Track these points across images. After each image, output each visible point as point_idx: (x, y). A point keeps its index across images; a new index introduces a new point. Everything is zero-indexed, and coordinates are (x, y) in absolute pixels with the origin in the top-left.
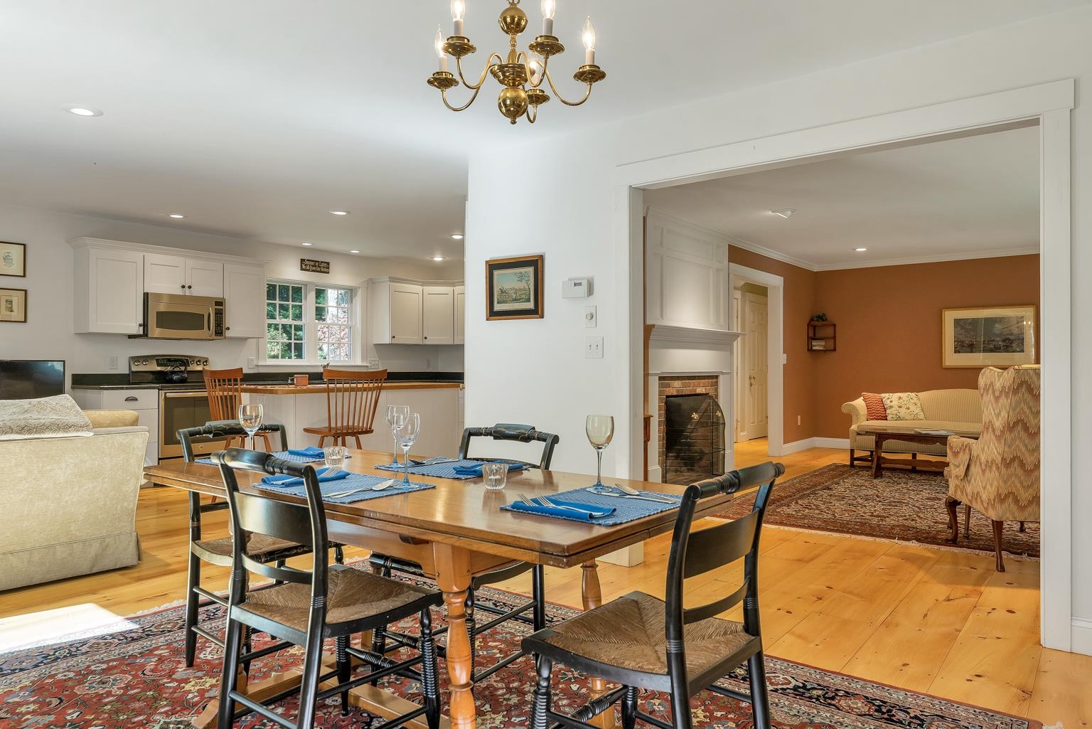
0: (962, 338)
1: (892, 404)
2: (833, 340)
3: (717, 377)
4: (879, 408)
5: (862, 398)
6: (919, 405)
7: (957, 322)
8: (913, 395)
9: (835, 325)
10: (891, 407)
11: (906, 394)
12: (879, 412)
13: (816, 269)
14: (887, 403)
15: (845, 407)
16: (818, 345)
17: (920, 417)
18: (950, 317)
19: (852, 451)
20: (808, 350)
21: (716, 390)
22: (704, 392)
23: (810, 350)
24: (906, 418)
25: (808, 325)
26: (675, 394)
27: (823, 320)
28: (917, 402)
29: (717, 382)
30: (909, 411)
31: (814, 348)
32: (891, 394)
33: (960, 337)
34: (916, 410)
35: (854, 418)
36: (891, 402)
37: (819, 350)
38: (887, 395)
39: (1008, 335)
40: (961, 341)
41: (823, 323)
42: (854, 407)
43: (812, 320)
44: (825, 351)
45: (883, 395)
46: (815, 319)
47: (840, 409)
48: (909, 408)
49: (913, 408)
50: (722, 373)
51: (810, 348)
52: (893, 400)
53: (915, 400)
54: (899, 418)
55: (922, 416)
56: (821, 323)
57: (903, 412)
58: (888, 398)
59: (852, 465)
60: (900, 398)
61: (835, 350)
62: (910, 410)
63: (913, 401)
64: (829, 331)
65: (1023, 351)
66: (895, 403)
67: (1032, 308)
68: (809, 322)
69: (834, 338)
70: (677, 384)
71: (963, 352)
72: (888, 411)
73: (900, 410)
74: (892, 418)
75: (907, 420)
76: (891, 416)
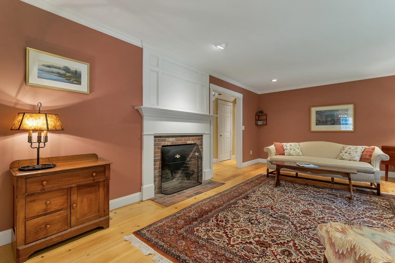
0: (319, 119)
1: (287, 148)
2: (266, 121)
3: (202, 136)
4: (281, 149)
5: (274, 145)
6: (300, 149)
8: (297, 144)
9: (266, 115)
10: (286, 149)
11: (294, 143)
12: (281, 152)
13: (259, 93)
14: (285, 147)
15: (265, 149)
16: (260, 123)
17: (300, 154)
19: (268, 170)
20: (256, 125)
21: (202, 142)
22: (192, 142)
23: (257, 125)
24: (293, 154)
25: (256, 115)
26: (169, 144)
27: (262, 113)
28: (299, 147)
29: (202, 138)
30: (295, 151)
31: (258, 124)
32: (287, 143)
34: (298, 151)
35: (269, 154)
36: (287, 147)
37: (260, 125)
40: (319, 120)
41: (262, 114)
42: (269, 149)
43: (258, 113)
44: (263, 125)
45: (283, 144)
46: (259, 112)
48: (295, 150)
49: (297, 150)
50: (204, 134)
51: (257, 124)
52: (287, 146)
53: (298, 146)
54: (290, 155)
56: (261, 114)
57: (292, 152)
58: (285, 145)
59: (268, 176)
60: (291, 145)
61: (266, 124)
63: (297, 147)
64: (264, 117)
66: (288, 148)
67: (352, 105)
68: (256, 114)
69: (266, 120)
70: (171, 139)
71: (320, 125)
72: (285, 151)
73: (291, 151)
74: (287, 154)
75: (294, 155)
76: (286, 153)
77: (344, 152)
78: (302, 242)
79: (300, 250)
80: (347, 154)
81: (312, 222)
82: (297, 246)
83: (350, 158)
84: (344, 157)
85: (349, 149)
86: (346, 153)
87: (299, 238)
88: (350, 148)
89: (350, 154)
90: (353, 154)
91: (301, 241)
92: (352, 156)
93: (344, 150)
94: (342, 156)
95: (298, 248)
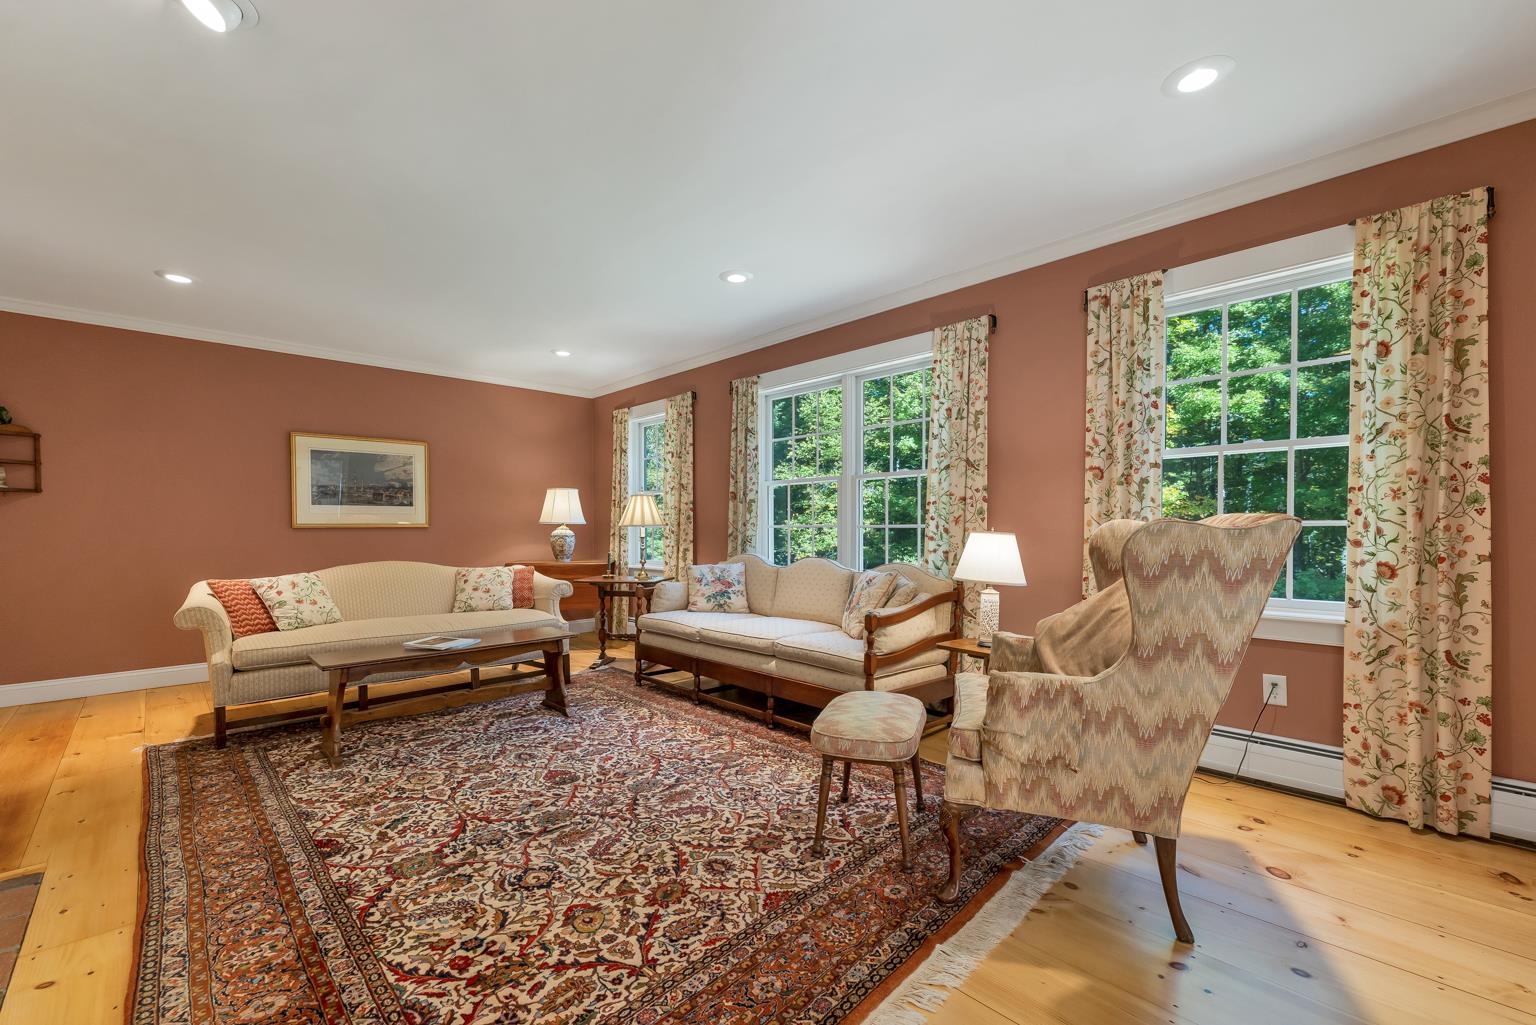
0: (324, 481)
1: (280, 598)
4: (254, 608)
5: (204, 584)
6: (328, 594)
7: (316, 455)
8: (314, 574)
10: (282, 604)
11: (300, 575)
12: (257, 618)
14: (270, 597)
15: (181, 622)
17: (335, 616)
18: (304, 445)
19: (218, 714)
24: (315, 621)
28: (323, 588)
30: (317, 607)
32: (274, 579)
33: (321, 479)
34: (327, 604)
35: (207, 637)
36: (279, 593)
38: (265, 581)
39: (392, 480)
40: (321, 486)
45: (257, 581)
47: (174, 626)
48: (315, 603)
49: (322, 601)
52: (279, 589)
53: (319, 585)
54: (302, 624)
55: (337, 615)
57: (307, 613)
58: (271, 587)
60: (294, 585)
61: (37, 489)
62: (319, 605)
63: (317, 589)
65: (411, 504)
66: (288, 595)
67: (424, 447)
71: (326, 503)
72: (275, 614)
73: (302, 607)
74: (289, 624)
75: (315, 624)
76: (286, 621)
77: (469, 588)
78: (408, 943)
79: (432, 970)
80: (480, 593)
81: (366, 868)
82: (410, 970)
83: (490, 605)
84: (473, 603)
85: (481, 579)
86: (475, 589)
87: (385, 940)
88: (481, 576)
89: (488, 591)
90: (495, 588)
91: (402, 944)
92: (495, 598)
93: (466, 581)
94: (469, 601)
95: (422, 972)
